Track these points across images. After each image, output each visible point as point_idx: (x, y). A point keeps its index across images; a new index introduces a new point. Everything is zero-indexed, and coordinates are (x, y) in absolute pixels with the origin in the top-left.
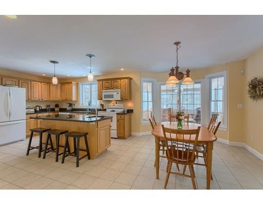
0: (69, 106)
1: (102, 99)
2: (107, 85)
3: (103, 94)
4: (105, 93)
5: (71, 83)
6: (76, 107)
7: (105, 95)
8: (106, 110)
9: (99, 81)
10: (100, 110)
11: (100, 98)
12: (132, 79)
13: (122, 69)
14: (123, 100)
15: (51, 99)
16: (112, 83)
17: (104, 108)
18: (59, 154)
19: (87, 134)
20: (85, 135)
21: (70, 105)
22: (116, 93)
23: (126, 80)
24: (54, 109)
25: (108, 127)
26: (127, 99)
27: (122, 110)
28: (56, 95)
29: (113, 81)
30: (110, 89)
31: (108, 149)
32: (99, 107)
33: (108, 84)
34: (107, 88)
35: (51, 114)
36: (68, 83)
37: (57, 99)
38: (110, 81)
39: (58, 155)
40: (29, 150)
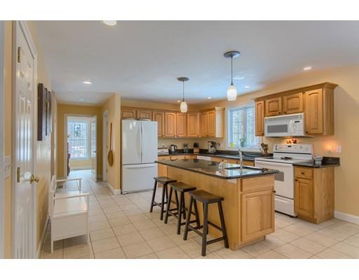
0: (212, 147)
1: (263, 135)
2: (273, 106)
3: (267, 125)
4: (270, 122)
5: (214, 109)
6: (221, 148)
7: (268, 127)
8: (272, 155)
9: (258, 100)
10: (261, 155)
11: (260, 133)
12: (335, 86)
13: (307, 69)
14: (309, 135)
15: (189, 135)
16: (285, 101)
17: (269, 152)
18: (191, 220)
19: (223, 199)
20: (220, 201)
21: (214, 144)
22: (292, 122)
23: (319, 91)
24: (193, 150)
25: (269, 192)
26: (320, 135)
27: (309, 158)
28: (195, 129)
29: (285, 98)
30: (280, 114)
31: (268, 237)
32: (259, 149)
33: (275, 104)
34: (274, 113)
35: (187, 157)
36: (210, 110)
37: (196, 136)
38: (280, 99)
39: (180, 224)
40: (153, 205)
